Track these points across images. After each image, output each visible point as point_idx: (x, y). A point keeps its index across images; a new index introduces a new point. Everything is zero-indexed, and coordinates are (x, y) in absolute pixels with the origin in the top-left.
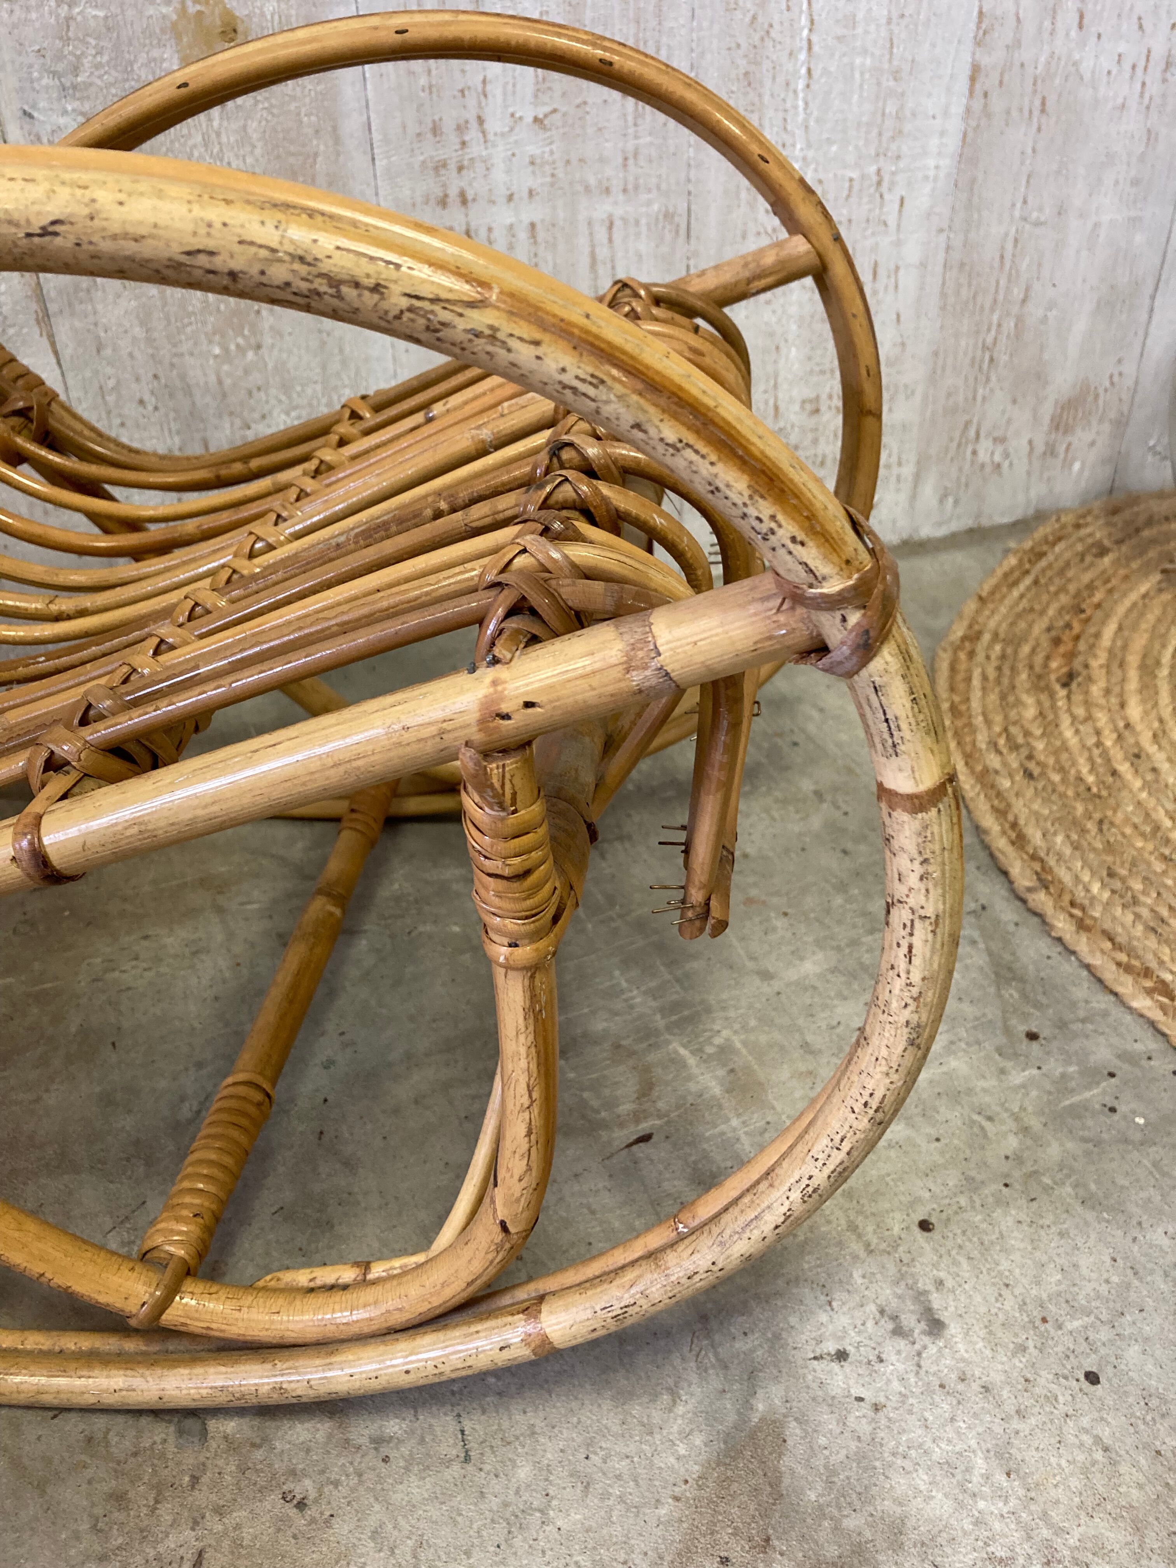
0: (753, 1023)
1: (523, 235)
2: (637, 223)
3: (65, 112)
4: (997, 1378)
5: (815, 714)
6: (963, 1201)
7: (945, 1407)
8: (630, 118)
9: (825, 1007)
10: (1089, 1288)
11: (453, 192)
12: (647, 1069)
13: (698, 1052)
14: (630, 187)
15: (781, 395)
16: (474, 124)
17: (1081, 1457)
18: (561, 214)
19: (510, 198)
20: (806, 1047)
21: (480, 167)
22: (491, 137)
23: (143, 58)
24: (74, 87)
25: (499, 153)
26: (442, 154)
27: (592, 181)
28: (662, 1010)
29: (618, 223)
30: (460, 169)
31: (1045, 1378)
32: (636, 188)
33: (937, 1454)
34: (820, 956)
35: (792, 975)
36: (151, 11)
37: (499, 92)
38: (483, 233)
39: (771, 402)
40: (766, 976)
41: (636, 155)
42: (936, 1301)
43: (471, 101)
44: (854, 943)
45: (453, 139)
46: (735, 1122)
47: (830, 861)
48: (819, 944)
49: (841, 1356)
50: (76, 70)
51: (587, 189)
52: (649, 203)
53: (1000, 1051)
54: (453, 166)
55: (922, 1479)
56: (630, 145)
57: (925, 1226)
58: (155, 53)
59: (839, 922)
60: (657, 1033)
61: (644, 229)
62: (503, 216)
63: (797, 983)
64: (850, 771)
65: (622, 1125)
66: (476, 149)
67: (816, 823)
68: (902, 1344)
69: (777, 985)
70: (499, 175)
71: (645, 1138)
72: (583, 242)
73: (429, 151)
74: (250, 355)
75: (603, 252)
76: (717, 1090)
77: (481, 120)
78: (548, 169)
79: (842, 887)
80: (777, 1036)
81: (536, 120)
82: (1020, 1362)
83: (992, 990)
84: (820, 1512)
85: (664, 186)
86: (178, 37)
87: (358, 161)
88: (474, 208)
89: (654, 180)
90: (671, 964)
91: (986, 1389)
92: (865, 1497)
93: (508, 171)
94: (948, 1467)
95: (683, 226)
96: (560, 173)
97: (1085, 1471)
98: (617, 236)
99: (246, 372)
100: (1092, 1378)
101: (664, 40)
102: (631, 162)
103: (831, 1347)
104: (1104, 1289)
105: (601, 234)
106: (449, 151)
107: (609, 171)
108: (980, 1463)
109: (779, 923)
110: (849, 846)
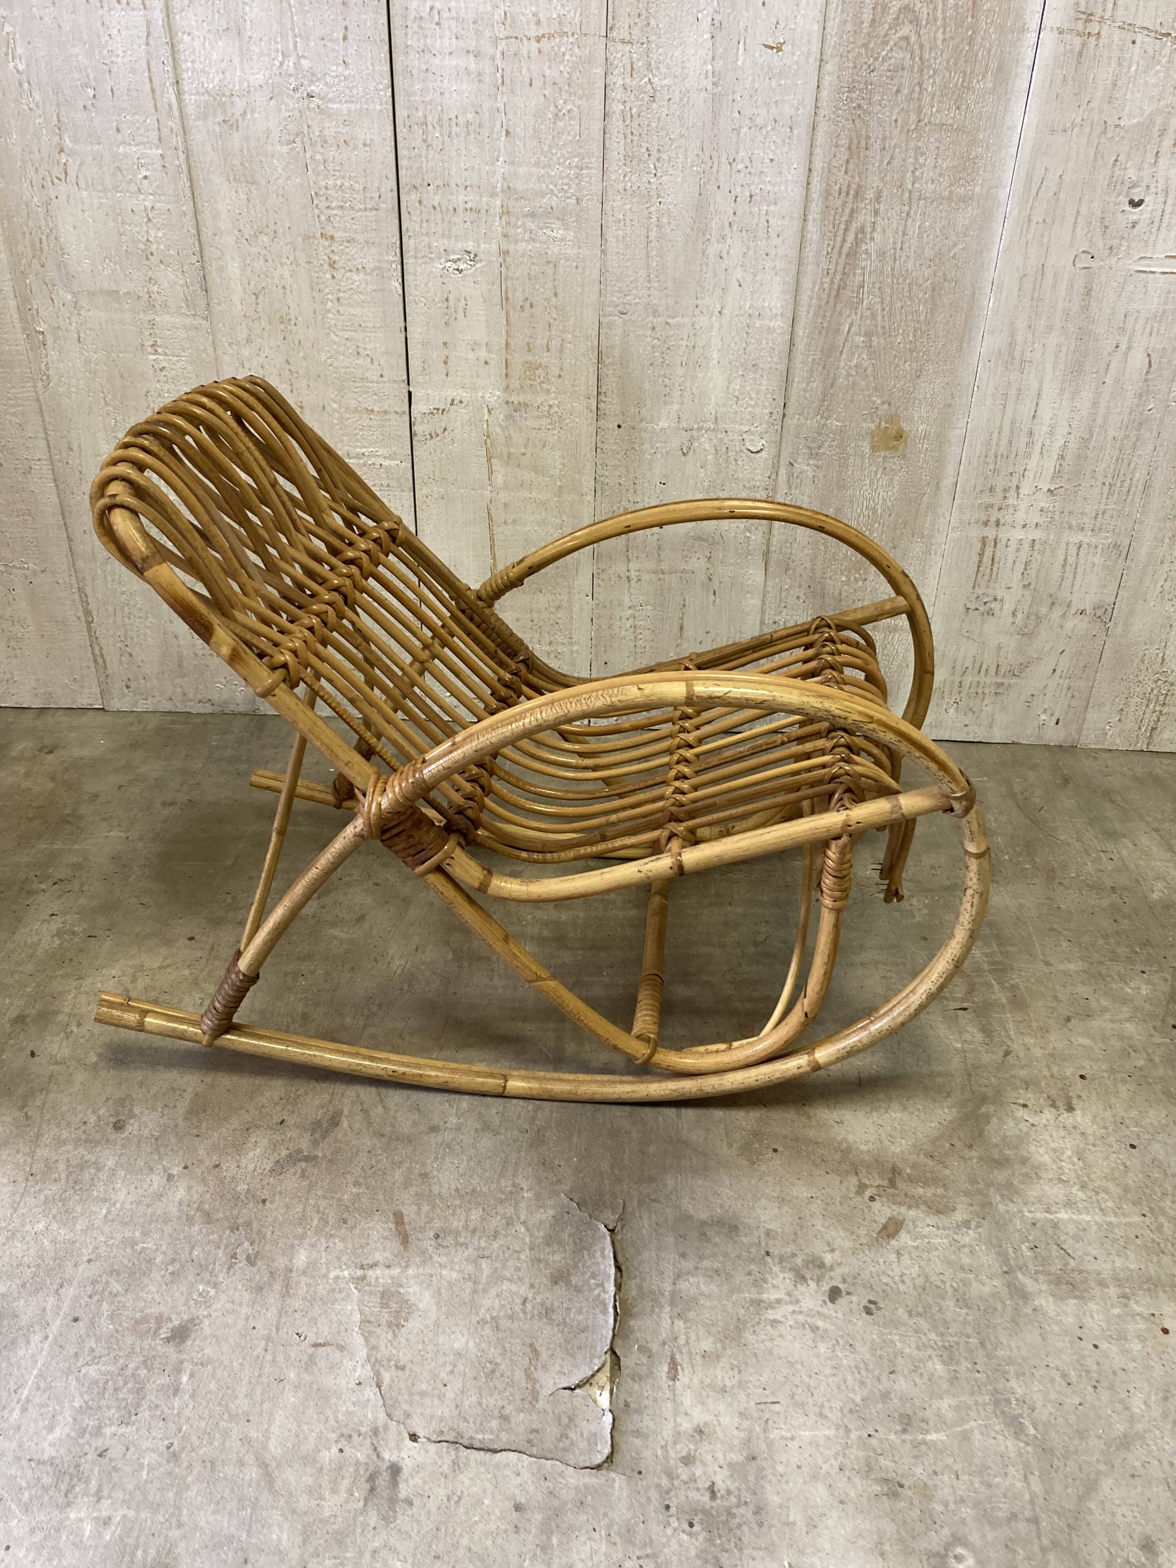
0: (1033, 980)
1: (1026, 546)
2: (1096, 547)
3: (809, 465)
4: (1089, 1131)
5: (1131, 846)
6: (1105, 1075)
7: (1062, 1133)
8: (1105, 496)
9: (1072, 985)
10: (1148, 1121)
11: (993, 519)
12: (974, 984)
13: (1001, 984)
14: (1096, 529)
15: (1168, 652)
16: (1014, 488)
17: (1113, 1165)
18: (1052, 538)
19: (1024, 526)
20: (1055, 998)
21: (1011, 510)
22: (1021, 496)
23: (853, 445)
24: (817, 454)
25: (1023, 505)
26: (992, 501)
27: (1074, 523)
28: (988, 963)
29: (1085, 546)
30: (1000, 509)
31: (1111, 1139)
32: (1100, 529)
33: (1052, 1145)
34: (1080, 963)
35: (1061, 967)
36: (864, 425)
37: (1032, 476)
38: (1004, 542)
39: (1161, 655)
40: (1048, 964)
41: (1103, 513)
42: (1075, 1101)
43: (1015, 480)
44: (1101, 963)
45: (1000, 494)
46: (1008, 1015)
47: (1105, 923)
48: (1082, 959)
49: (1025, 1106)
50: (819, 448)
51: (1070, 527)
52: (1106, 538)
53: (1154, 1028)
54: (996, 508)
55: (1042, 1150)
56: (1102, 507)
57: (1082, 1077)
58: (860, 443)
59: (1097, 952)
60: (983, 971)
61: (1100, 551)
62: (1018, 534)
63: (1063, 971)
64: (1138, 881)
65: (954, 1001)
66: (1011, 501)
67: (1105, 903)
68: (1052, 1110)
69: (1051, 969)
70: (1021, 516)
71: (965, 1009)
72: (1061, 554)
73: (986, 499)
74: (860, 583)
75: (1071, 560)
76: (1004, 1001)
77: (1018, 487)
78: (1050, 515)
79: (1105, 937)
80: (1043, 989)
81: (1049, 490)
82: (1102, 1131)
83: (1165, 1003)
84: (997, 1145)
85: (1117, 531)
86: (873, 438)
87: (945, 498)
88: (1002, 529)
89: (1111, 527)
90: (1000, 945)
91: (1083, 1133)
92: (1017, 1147)
93: (1027, 513)
94: (1055, 1150)
95: (1125, 553)
96: (1057, 517)
97: (1112, 1169)
98: (1082, 552)
99: (855, 591)
100: (1133, 1146)
101: (1135, 459)
102: (1100, 516)
103: (1021, 1102)
104: (1156, 1123)
105: (1073, 551)
106: (996, 501)
107: (1086, 519)
108: (1069, 1153)
109: (1064, 944)
110: (1119, 919)
